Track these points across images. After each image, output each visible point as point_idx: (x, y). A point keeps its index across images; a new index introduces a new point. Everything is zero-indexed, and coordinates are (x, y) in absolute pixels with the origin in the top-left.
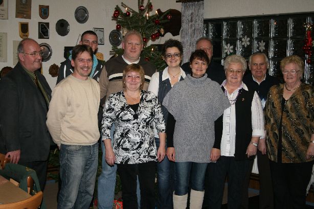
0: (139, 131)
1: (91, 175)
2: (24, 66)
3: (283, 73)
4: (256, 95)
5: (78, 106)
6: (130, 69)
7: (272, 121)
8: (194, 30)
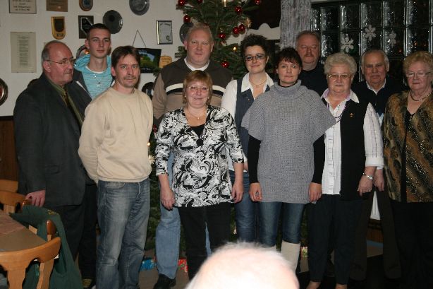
0: (205, 162)
1: (140, 222)
2: (50, 78)
3: (407, 75)
4: (370, 108)
5: (119, 129)
6: (193, 78)
7: (392, 144)
8: (299, 18)
